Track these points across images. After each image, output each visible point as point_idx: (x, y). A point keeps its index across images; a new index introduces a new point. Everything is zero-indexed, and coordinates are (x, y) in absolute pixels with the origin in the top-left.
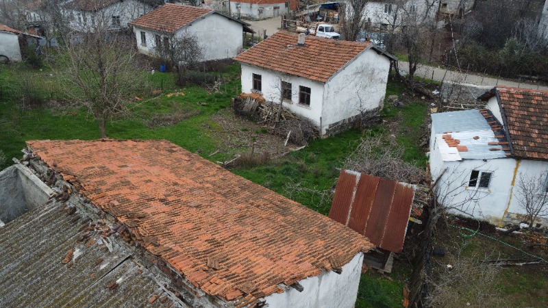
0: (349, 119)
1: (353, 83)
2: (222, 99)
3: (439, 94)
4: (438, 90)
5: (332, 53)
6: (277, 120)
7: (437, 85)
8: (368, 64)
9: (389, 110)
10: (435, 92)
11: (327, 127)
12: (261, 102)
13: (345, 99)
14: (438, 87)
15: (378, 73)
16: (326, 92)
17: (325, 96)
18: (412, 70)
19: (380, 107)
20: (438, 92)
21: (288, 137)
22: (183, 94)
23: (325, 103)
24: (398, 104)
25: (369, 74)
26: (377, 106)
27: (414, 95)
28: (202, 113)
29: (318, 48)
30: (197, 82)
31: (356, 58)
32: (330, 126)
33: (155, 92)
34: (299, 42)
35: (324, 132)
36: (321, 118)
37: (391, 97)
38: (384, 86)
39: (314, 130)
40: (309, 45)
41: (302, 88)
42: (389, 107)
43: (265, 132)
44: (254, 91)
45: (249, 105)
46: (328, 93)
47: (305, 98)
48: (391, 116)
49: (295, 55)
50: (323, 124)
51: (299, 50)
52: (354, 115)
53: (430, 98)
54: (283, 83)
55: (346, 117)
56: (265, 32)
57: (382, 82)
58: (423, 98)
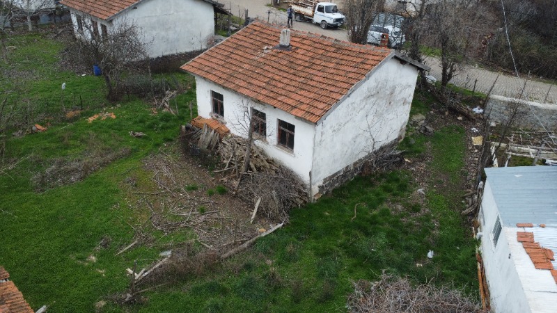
0: (355, 164)
1: (362, 113)
2: (171, 123)
3: (483, 113)
4: (483, 107)
5: (332, 65)
6: (243, 171)
7: (480, 99)
8: (386, 81)
9: (413, 141)
10: (477, 110)
11: (321, 183)
12: (223, 134)
13: (350, 137)
14: (481, 102)
15: (401, 91)
16: (319, 134)
17: (318, 139)
18: (446, 77)
19: (400, 137)
20: (481, 111)
21: (257, 206)
22: (113, 117)
23: (318, 149)
24: (426, 130)
25: (387, 96)
26: (396, 137)
27: (447, 113)
28: (132, 153)
29: (311, 54)
30: (141, 93)
31: (369, 77)
32: (325, 180)
33: (70, 114)
34: (281, 43)
35: (315, 190)
36: (310, 173)
37: (415, 118)
38: (408, 108)
39: (300, 192)
40: (297, 48)
41: (282, 123)
42: (412, 136)
43: (223, 192)
44: (214, 115)
45: (206, 138)
46: (322, 133)
47: (286, 137)
48: (416, 152)
49: (273, 64)
50: (313, 181)
51: (281, 55)
52: (362, 156)
53: (469, 118)
54: (255, 112)
55: (351, 162)
56: (247, 11)
57: (405, 102)
58: (460, 118)
